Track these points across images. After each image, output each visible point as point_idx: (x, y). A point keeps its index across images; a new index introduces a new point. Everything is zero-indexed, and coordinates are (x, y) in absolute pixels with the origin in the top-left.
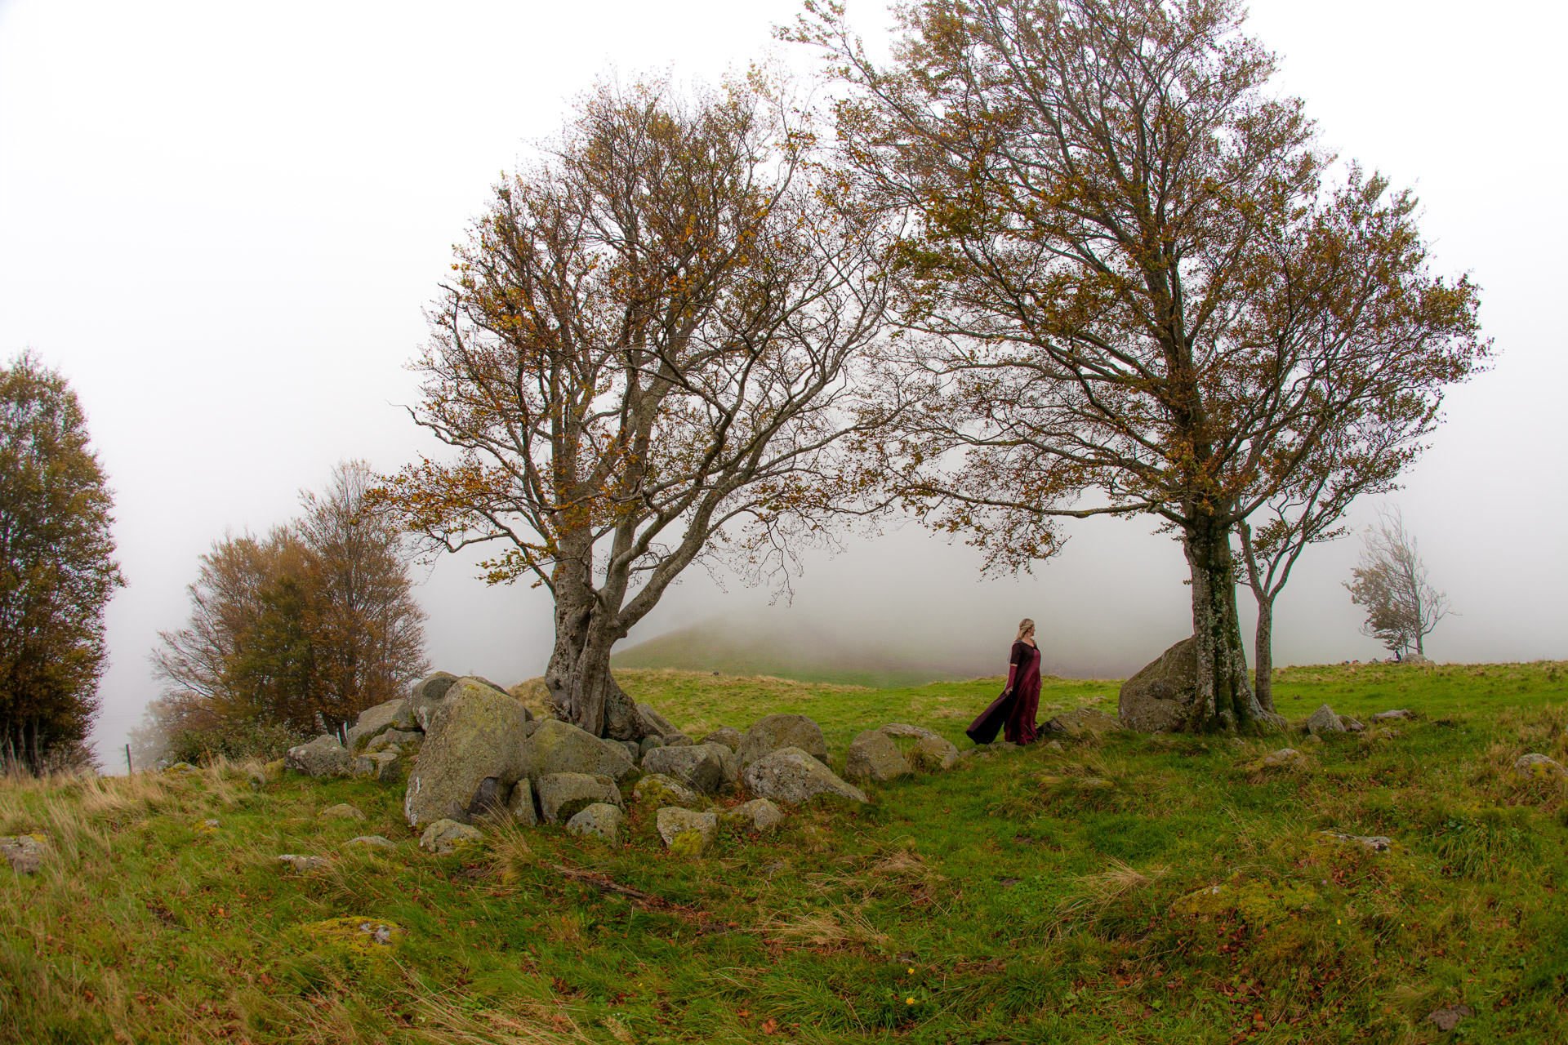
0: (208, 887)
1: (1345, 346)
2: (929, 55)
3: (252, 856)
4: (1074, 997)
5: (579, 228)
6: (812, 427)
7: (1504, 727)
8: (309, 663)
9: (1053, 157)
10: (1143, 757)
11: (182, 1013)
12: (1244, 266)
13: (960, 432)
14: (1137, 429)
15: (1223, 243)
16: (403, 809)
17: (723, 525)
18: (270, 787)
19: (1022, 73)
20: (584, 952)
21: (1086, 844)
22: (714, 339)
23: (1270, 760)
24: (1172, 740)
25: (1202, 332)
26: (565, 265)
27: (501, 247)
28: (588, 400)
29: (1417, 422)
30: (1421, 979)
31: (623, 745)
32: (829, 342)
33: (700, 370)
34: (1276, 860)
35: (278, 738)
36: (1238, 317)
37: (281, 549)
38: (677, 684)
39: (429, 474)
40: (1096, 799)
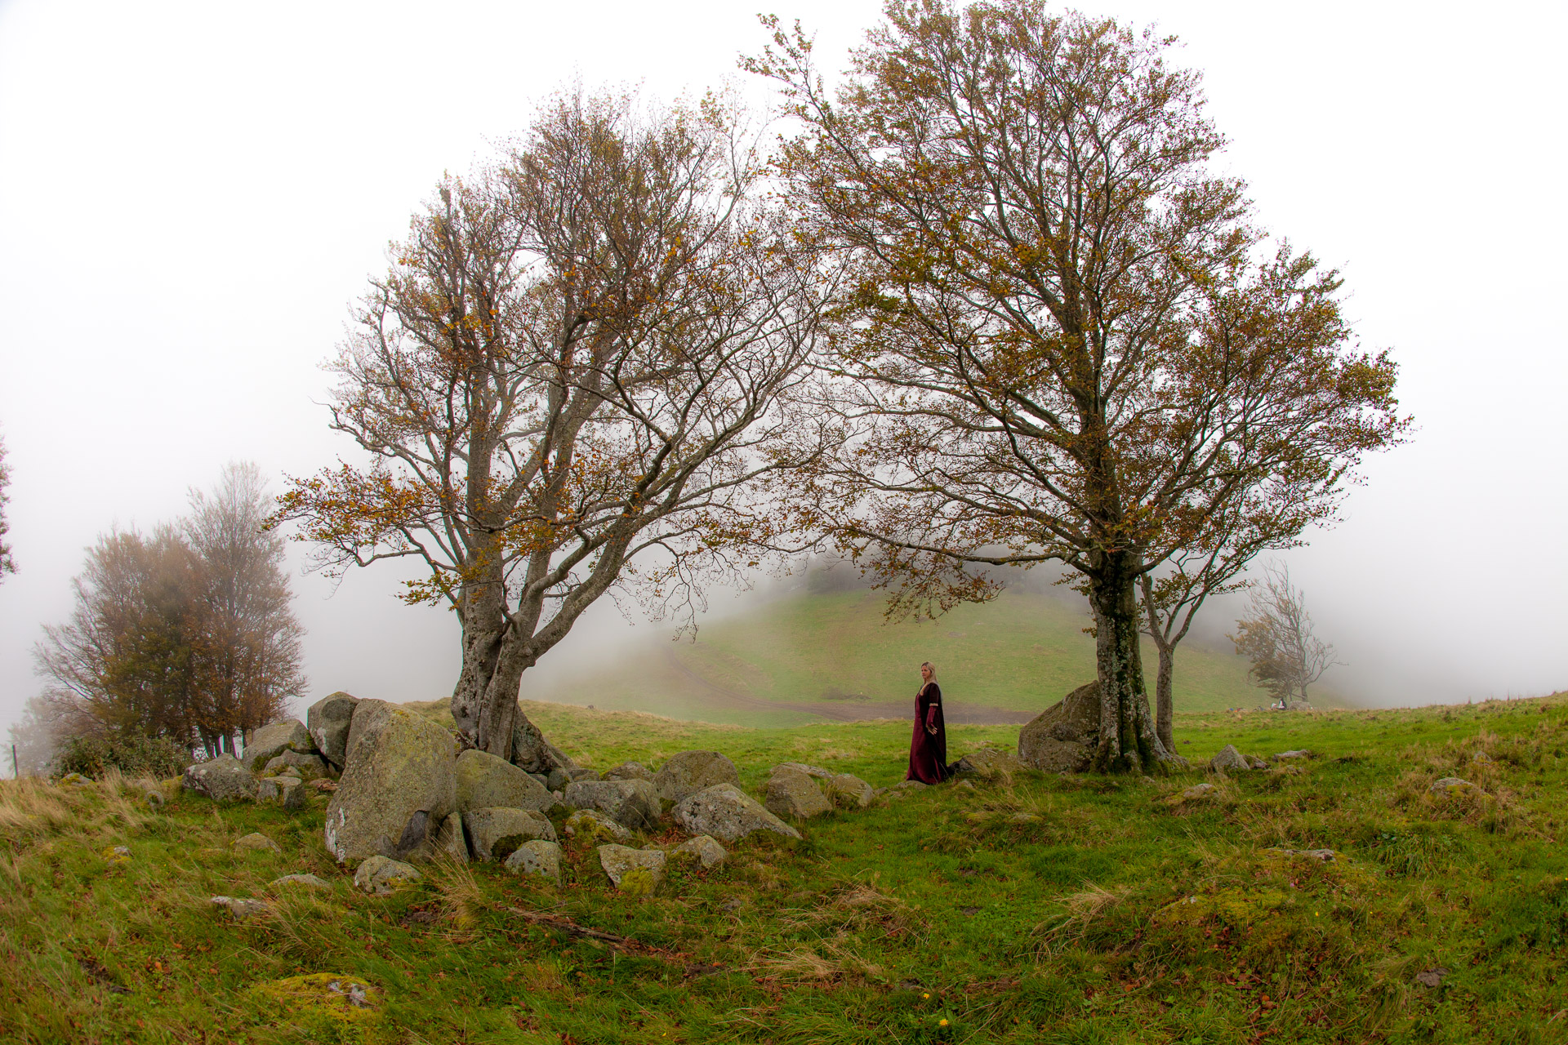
0: (138, 934)
17: (635, 556)
18: (171, 808)
23: (1189, 795)
24: (1076, 779)
28: (504, 417)
37: (165, 549)
39: (347, 480)
40: (1029, 833)
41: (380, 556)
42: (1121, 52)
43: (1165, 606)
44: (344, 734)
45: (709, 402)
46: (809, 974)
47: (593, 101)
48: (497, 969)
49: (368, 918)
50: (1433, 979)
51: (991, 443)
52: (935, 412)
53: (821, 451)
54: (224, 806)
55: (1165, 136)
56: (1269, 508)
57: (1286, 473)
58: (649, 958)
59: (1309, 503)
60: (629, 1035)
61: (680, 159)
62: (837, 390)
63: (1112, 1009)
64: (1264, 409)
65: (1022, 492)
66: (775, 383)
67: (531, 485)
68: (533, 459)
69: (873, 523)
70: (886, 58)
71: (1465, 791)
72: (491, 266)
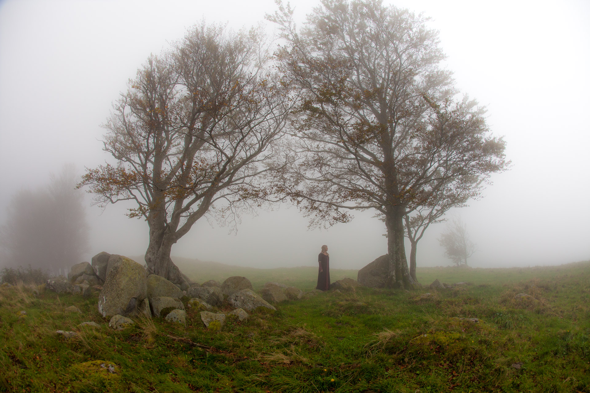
18: (41, 296)
23: (422, 297)
28: (168, 148)
40: (362, 310)
41: (119, 200)
42: (409, 21)
43: (414, 227)
44: (105, 268)
45: (245, 144)
46: (281, 361)
47: (209, 29)
48: (163, 359)
49: (115, 339)
50: (518, 366)
51: (350, 164)
52: (330, 151)
53: (286, 164)
54: (61, 296)
55: (423, 53)
56: (455, 191)
57: (462, 180)
58: (220, 355)
59: (471, 190)
60: (214, 384)
61: (239, 53)
62: (293, 142)
63: (396, 376)
64: (454, 155)
65: (361, 183)
66: (270, 138)
67: (177, 174)
68: (178, 163)
69: (305, 192)
70: (320, 18)
71: (528, 298)
72: (165, 91)
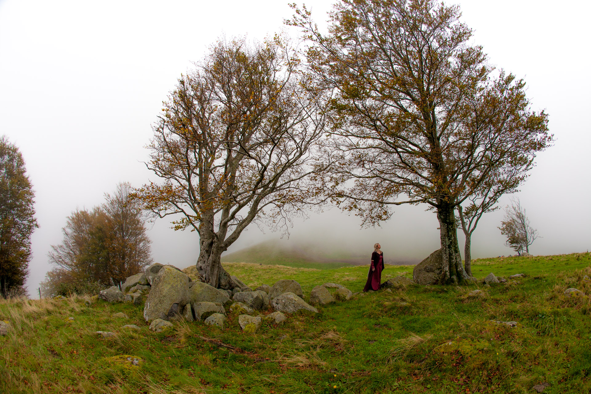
0: (70, 343)
1: (498, 138)
2: (342, 31)
3: (86, 331)
4: (397, 384)
5: (210, 96)
6: (297, 172)
7: (559, 279)
8: (107, 259)
9: (387, 69)
10: (422, 294)
11: (61, 390)
12: (460, 109)
13: (352, 173)
14: (419, 171)
15: (452, 100)
16: (143, 315)
17: (263, 208)
18: (93, 305)
19: (377, 37)
20: (212, 369)
21: (401, 327)
22: (260, 138)
23: (471, 294)
24: (433, 288)
25: (444, 134)
26: (204, 110)
27: (181, 102)
28: (212, 161)
29: (525, 166)
30: (530, 374)
31: (226, 291)
32: (303, 139)
33: (255, 150)
34: (473, 331)
35: (96, 287)
36: (457, 129)
37: (97, 215)
38: (246, 268)
39: (153, 188)
40: (404, 310)
41: (167, 214)
43: (468, 218)
54: (112, 304)
68: (222, 177)
